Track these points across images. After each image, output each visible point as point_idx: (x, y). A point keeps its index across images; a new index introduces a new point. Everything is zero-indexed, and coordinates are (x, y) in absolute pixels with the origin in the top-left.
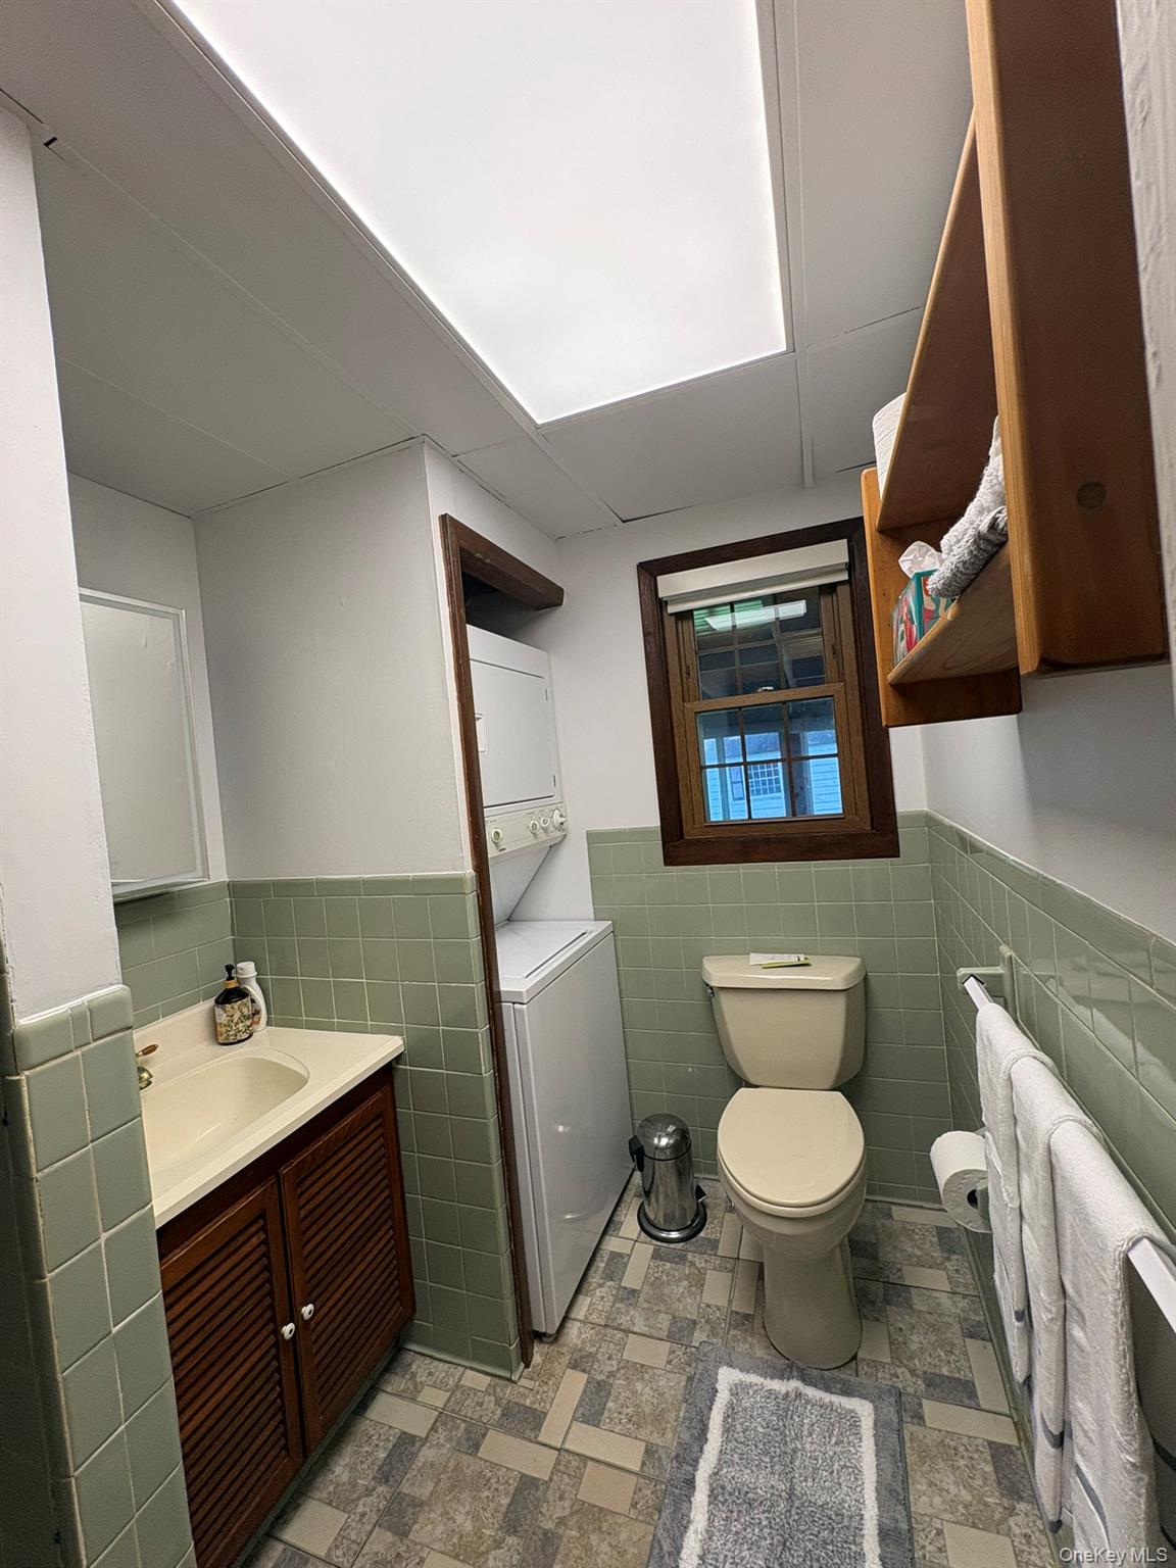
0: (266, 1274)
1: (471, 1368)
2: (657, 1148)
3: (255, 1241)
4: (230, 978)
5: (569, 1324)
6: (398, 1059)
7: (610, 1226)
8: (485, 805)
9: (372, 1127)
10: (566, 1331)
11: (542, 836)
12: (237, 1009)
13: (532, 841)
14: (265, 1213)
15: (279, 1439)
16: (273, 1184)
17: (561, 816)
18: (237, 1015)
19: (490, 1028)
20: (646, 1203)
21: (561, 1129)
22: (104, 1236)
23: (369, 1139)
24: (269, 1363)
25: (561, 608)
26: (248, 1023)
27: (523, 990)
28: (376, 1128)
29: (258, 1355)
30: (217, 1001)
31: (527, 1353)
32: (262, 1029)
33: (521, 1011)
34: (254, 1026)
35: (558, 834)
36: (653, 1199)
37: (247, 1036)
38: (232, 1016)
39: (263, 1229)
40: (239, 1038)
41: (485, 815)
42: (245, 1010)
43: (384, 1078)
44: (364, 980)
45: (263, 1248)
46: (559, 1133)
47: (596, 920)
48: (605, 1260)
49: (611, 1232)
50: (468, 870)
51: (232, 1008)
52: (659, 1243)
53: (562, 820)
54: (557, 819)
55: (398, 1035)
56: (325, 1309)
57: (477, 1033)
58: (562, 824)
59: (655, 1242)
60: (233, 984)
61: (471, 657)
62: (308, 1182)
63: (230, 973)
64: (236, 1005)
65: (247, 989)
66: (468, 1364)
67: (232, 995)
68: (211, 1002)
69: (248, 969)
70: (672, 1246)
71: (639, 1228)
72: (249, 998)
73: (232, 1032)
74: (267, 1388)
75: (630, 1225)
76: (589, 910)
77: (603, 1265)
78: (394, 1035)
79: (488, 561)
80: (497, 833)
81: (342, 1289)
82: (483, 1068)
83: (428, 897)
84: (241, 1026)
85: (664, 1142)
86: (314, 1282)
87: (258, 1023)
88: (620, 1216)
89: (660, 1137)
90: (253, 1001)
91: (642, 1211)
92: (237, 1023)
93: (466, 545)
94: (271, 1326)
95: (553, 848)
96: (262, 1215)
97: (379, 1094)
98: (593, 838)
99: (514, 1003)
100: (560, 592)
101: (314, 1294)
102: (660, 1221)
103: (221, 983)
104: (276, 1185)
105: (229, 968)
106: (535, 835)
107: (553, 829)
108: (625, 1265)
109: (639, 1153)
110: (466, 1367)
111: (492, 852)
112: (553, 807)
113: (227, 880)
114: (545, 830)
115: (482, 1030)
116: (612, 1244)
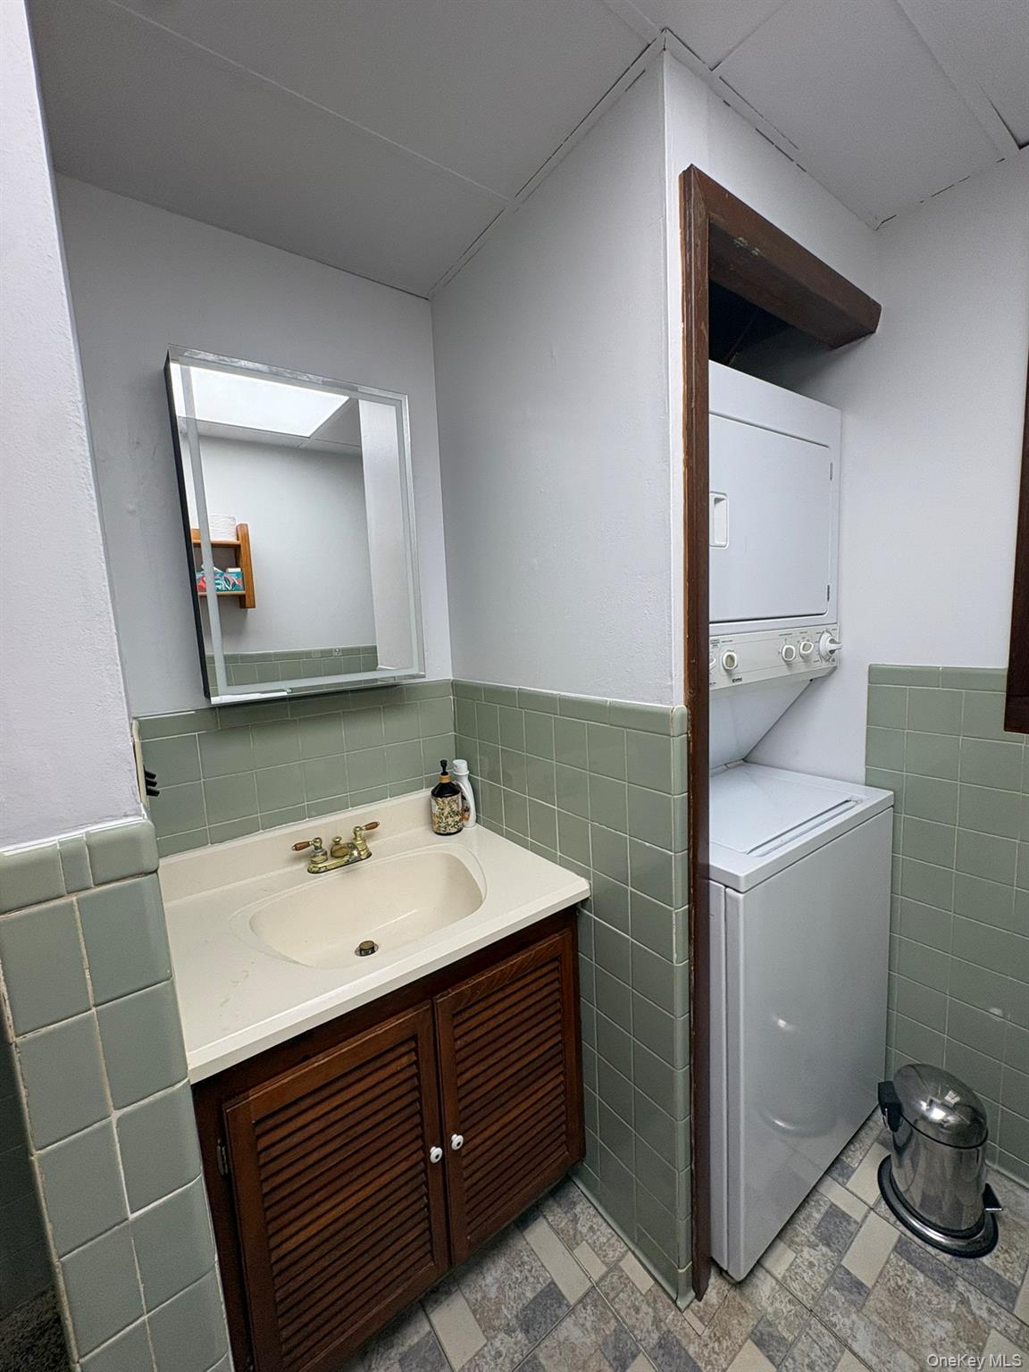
0: (416, 1094)
1: (633, 1253)
2: (925, 1118)
3: (405, 1060)
4: (445, 773)
5: (760, 1274)
6: (584, 902)
7: (836, 1167)
8: (711, 619)
9: (545, 970)
10: (755, 1281)
11: (800, 667)
12: (449, 804)
13: (785, 671)
14: (416, 1035)
15: (425, 1244)
16: (428, 1010)
17: (832, 641)
18: (447, 810)
19: (689, 909)
20: (894, 1161)
21: (782, 1023)
22: (115, 1115)
23: (541, 980)
24: (417, 1176)
25: (875, 335)
26: (457, 818)
27: (742, 875)
28: (552, 971)
29: (404, 1166)
30: (433, 793)
31: (699, 1281)
32: (471, 826)
33: (736, 901)
34: (464, 822)
35: (824, 665)
36: (907, 1162)
37: (454, 830)
38: (442, 810)
39: (415, 1050)
40: (448, 831)
41: (711, 633)
42: (455, 807)
43: (567, 919)
44: (556, 808)
45: (414, 1070)
46: (779, 1028)
47: (866, 785)
48: (823, 1211)
49: (835, 1174)
50: (676, 702)
51: (443, 802)
52: (909, 1234)
53: (833, 647)
54: (825, 645)
55: (586, 878)
56: (478, 1141)
57: (671, 911)
58: (832, 652)
59: (902, 1228)
60: (446, 780)
61: (711, 409)
62: (466, 1015)
63: (444, 769)
64: (446, 800)
65: (458, 785)
66: (633, 1248)
67: (446, 790)
68: (427, 792)
69: (461, 767)
70: (929, 1249)
71: (879, 1192)
72: (460, 795)
73: (442, 825)
74: (414, 1197)
75: (864, 1181)
76: (860, 772)
77: (818, 1216)
78: (582, 876)
79: (756, 252)
80: (731, 658)
81: (501, 1123)
82: (675, 956)
83: (625, 730)
84: (450, 820)
85: (937, 1114)
86: (468, 1111)
87: (467, 819)
88: (852, 1159)
89: (931, 1103)
90: (464, 798)
91: (885, 1166)
92: (447, 817)
93: (721, 221)
94: (419, 1143)
95: (815, 683)
96: (414, 1038)
97: (557, 937)
98: (877, 676)
99: (726, 887)
100: (873, 310)
101: (468, 1124)
102: (915, 1198)
103: (437, 777)
104: (430, 1012)
105: (444, 764)
106: (789, 664)
107: (818, 658)
108: (852, 1235)
109: (893, 1108)
110: (630, 1249)
111: (718, 679)
112: (824, 628)
113: (452, 678)
114: (806, 659)
115: (679, 911)
116: (834, 1193)
